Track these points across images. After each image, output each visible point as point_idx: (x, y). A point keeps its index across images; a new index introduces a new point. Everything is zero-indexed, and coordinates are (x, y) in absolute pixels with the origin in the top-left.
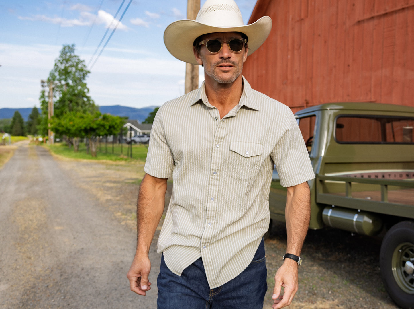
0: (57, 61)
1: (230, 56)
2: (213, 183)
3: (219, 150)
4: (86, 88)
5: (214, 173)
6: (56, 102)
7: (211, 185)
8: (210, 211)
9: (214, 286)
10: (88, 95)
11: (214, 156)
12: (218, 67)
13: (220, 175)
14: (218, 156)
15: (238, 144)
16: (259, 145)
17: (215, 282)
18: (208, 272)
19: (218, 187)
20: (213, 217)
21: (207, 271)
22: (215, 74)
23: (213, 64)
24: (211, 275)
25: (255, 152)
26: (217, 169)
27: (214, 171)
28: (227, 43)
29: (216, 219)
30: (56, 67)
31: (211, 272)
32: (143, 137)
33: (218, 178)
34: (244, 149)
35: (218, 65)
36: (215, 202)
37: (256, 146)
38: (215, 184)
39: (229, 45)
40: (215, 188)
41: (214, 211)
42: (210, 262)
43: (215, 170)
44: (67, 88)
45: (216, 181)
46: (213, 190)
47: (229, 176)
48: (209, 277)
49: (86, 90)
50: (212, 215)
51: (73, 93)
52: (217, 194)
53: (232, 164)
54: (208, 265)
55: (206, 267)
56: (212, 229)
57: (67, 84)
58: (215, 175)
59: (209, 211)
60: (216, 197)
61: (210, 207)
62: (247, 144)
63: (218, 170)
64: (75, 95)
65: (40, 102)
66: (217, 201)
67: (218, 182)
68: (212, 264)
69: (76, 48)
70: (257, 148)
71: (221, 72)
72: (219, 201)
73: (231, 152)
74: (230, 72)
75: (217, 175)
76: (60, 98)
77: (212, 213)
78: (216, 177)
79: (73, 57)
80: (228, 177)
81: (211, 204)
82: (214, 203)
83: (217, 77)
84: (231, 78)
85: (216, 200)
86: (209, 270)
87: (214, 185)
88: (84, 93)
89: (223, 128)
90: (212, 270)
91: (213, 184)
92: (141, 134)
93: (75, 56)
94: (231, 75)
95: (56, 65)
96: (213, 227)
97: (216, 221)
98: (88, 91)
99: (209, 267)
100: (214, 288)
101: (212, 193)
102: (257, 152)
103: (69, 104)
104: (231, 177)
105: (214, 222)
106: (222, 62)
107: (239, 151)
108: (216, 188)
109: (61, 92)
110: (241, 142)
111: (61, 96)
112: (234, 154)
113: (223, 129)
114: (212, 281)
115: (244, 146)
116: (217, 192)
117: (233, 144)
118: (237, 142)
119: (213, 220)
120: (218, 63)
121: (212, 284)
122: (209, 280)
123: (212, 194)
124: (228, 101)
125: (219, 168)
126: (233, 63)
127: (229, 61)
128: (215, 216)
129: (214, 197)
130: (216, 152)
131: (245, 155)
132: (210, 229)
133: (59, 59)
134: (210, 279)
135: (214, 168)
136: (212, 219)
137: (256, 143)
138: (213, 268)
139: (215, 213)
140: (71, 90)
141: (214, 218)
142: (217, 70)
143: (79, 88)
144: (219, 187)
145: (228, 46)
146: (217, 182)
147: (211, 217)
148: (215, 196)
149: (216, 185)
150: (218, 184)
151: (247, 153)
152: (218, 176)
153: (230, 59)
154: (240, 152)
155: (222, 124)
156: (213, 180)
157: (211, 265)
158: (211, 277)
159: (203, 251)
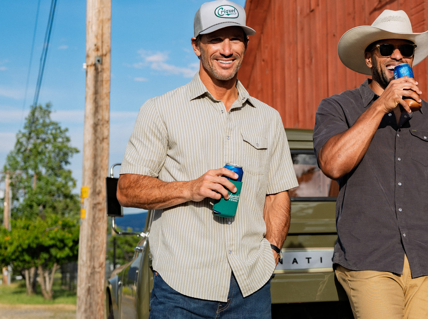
0: (20, 135)
9: (248, 293)
11: (226, 147)
14: (230, 148)
17: (248, 288)
26: (230, 161)
30: (19, 146)
31: (243, 278)
44: (39, 183)
48: (241, 284)
54: (238, 270)
55: (236, 273)
68: (241, 267)
69: (52, 109)
79: (48, 125)
86: (240, 275)
90: (243, 274)
93: (53, 123)
95: (19, 142)
114: (245, 287)
121: (245, 291)
122: (242, 287)
125: (232, 160)
130: (227, 143)
133: (24, 131)
134: (243, 285)
138: (244, 272)
158: (243, 282)
159: (229, 256)
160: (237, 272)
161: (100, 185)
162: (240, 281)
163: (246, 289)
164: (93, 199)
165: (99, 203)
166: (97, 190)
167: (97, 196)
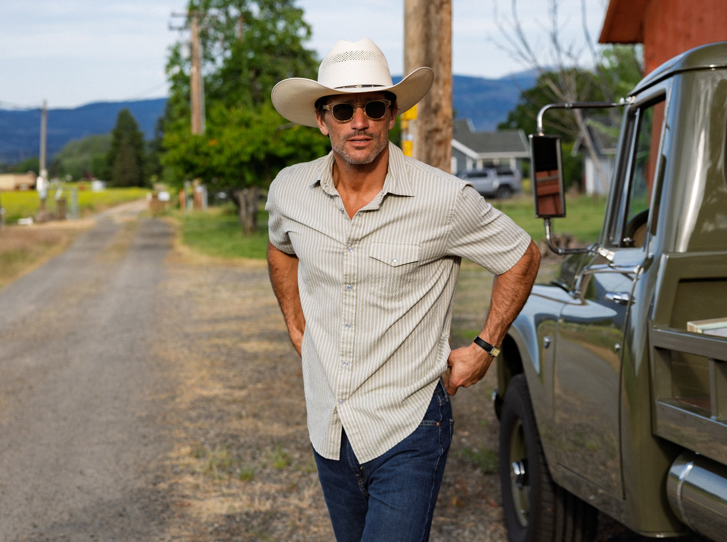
1: (366, 126)
2: (347, 302)
3: (353, 255)
4: (304, 24)
5: (349, 288)
6: (215, 77)
7: (345, 304)
8: (345, 344)
9: (364, 460)
10: (307, 45)
11: (347, 264)
12: (349, 142)
13: (356, 290)
14: (353, 265)
15: (381, 246)
16: (414, 247)
18: (351, 438)
19: (354, 308)
20: (350, 352)
21: (350, 436)
22: (344, 152)
23: (342, 137)
24: (358, 441)
25: (407, 257)
26: (352, 282)
27: (348, 285)
28: (362, 107)
29: (354, 355)
31: (357, 437)
32: (483, 175)
33: (355, 294)
34: (390, 254)
35: (350, 139)
36: (352, 330)
37: (408, 249)
38: (351, 303)
39: (365, 109)
40: (351, 310)
41: (351, 343)
42: (353, 423)
43: (350, 284)
44: (247, 28)
45: (351, 300)
46: (348, 312)
47: (371, 294)
48: (354, 446)
49: (302, 32)
50: (348, 351)
51: (265, 43)
52: (354, 319)
53: (374, 276)
54: (351, 427)
55: (348, 431)
56: (349, 370)
57: (247, 17)
58: (349, 291)
59: (343, 343)
60: (353, 323)
61: (346, 337)
62: (395, 247)
63: (354, 283)
64: (269, 49)
65: (169, 80)
66: (355, 328)
67: (355, 300)
70: (410, 252)
71: (354, 149)
72: (358, 328)
73: (371, 259)
74: (366, 149)
75: (353, 291)
76: (226, 61)
77: (349, 346)
78: (351, 292)
80: (369, 295)
81: (346, 333)
82: (350, 331)
83: (347, 156)
84: (368, 157)
85: (354, 326)
86: (354, 434)
87: (349, 305)
88: (296, 40)
89: (359, 225)
90: (357, 433)
91: (347, 304)
92: (480, 167)
94: (369, 153)
96: (350, 368)
97: (354, 358)
98: (309, 33)
99: (352, 430)
100: (364, 462)
101: (346, 316)
102: (411, 257)
103: (252, 80)
104: (372, 294)
105: (351, 360)
106: (355, 135)
107: (382, 257)
108: (353, 309)
109: (227, 44)
110: (386, 243)
111: (228, 54)
112: (376, 263)
113: (360, 227)
114: (360, 450)
115: (391, 250)
116: (354, 316)
117: (374, 247)
118: (380, 244)
119: (350, 356)
120: (349, 136)
121: (361, 456)
122: (356, 450)
123: (346, 318)
124: (364, 187)
125: (355, 281)
126: (371, 135)
127: (365, 133)
128: (352, 350)
129: (350, 322)
130: (349, 258)
131: (391, 263)
132: (347, 371)
134: (357, 448)
135: (348, 281)
136: (348, 356)
137: (409, 245)
138: (358, 431)
139: (352, 347)
140: (257, 34)
141: (352, 354)
142: (348, 145)
143: (281, 25)
144: (356, 309)
145: (364, 111)
146: (353, 301)
147: (346, 352)
148: (352, 321)
149: (353, 306)
150: (355, 303)
151: (395, 261)
152: (355, 292)
153: (366, 130)
154: (384, 259)
155: (359, 219)
156: (348, 298)
157: (354, 426)
158: (357, 445)
159: (340, 408)
160: (350, 430)
161: (437, 94)
162: (353, 442)
163: (362, 454)
164: (426, 122)
165: (437, 130)
166: (433, 104)
167: (433, 116)
